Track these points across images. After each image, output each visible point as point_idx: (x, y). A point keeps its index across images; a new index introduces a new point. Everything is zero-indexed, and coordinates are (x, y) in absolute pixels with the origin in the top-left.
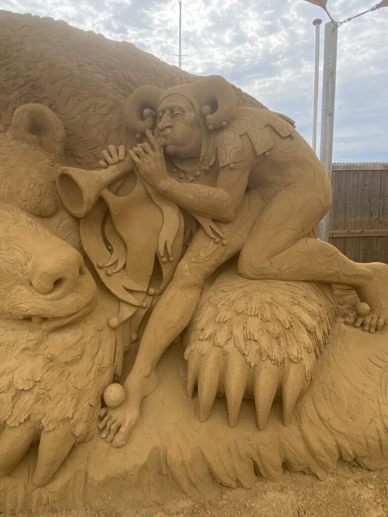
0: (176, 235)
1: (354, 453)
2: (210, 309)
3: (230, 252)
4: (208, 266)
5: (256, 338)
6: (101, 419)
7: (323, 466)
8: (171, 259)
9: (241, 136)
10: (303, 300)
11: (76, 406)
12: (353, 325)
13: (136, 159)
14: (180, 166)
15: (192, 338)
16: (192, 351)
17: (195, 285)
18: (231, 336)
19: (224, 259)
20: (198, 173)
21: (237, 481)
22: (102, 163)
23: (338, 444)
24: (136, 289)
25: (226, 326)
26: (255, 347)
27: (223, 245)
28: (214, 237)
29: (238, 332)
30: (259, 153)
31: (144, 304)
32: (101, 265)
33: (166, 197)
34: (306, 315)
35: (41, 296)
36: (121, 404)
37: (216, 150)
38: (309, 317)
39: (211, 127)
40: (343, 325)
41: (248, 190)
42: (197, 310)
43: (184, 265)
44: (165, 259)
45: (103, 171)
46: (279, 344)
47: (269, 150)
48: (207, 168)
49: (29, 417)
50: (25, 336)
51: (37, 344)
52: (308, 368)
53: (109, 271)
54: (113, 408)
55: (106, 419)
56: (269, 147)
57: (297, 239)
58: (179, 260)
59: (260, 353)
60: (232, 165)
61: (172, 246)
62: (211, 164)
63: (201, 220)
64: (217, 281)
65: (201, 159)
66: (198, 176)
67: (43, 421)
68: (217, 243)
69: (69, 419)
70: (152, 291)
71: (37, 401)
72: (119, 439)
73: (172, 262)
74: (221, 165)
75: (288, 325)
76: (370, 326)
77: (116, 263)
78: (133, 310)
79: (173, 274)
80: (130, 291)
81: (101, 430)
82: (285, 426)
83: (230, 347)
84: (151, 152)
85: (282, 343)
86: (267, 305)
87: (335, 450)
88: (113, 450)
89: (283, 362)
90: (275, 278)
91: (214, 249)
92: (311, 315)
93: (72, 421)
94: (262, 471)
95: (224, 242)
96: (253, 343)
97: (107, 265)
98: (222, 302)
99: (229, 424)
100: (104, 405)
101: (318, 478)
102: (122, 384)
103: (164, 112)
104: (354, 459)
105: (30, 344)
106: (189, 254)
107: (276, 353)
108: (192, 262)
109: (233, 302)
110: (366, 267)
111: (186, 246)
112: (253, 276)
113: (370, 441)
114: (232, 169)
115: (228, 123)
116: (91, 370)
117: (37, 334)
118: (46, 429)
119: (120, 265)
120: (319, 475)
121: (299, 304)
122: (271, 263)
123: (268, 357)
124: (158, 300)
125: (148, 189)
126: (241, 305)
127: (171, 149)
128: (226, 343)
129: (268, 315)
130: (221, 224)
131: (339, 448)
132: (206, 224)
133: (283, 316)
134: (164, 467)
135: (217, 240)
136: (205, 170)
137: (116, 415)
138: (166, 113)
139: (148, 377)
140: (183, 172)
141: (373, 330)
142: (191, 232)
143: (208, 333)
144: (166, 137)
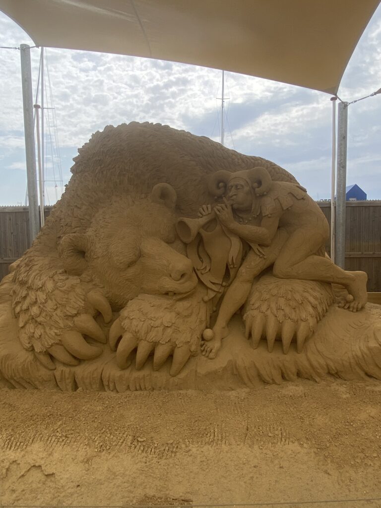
0: (238, 253)
1: (336, 368)
2: (257, 293)
3: (268, 263)
4: (256, 271)
5: (283, 308)
6: (202, 346)
7: (319, 375)
8: (235, 266)
9: (275, 200)
10: (310, 290)
11: (191, 336)
12: (343, 307)
13: (218, 213)
14: (241, 215)
15: (247, 309)
16: (248, 315)
17: (248, 281)
18: (269, 307)
19: (265, 267)
20: (250, 219)
21: (273, 380)
22: (200, 215)
23: (326, 363)
24: (216, 282)
25: (266, 302)
26: (282, 313)
27: (265, 259)
28: (259, 254)
29: (273, 306)
30: (285, 209)
31: (220, 291)
32: (198, 268)
33: (234, 232)
34: (312, 298)
35: (175, 282)
36: (211, 339)
37: (261, 207)
38: (313, 300)
39: (258, 195)
40: (337, 308)
41: (279, 227)
42: (250, 294)
43: (243, 269)
44: (232, 266)
45: (200, 219)
46: (295, 312)
47: (290, 207)
48: (256, 216)
49: (170, 340)
50: (165, 302)
51: (171, 306)
52: (311, 324)
53: (203, 272)
54: (207, 341)
55: (204, 346)
56: (290, 205)
57: (307, 256)
58: (240, 267)
59: (285, 316)
60: (269, 215)
61: (236, 259)
62: (258, 214)
63: (252, 245)
64: (261, 279)
65: (252, 211)
66: (251, 220)
67: (176, 342)
68: (261, 258)
69: (189, 342)
70: (224, 284)
71: (173, 332)
72: (212, 355)
73: (236, 268)
74: (264, 215)
75: (301, 302)
76: (353, 308)
77: (206, 267)
78: (215, 293)
79: (236, 274)
80: (214, 283)
81: (202, 351)
82: (298, 353)
83: (269, 312)
84: (226, 209)
85: (297, 311)
86: (289, 292)
87: (325, 367)
88: (209, 361)
89: (297, 321)
90: (294, 278)
91: (259, 261)
92: (314, 298)
93: (190, 344)
94: (286, 376)
95: (265, 257)
96: (281, 311)
97: (202, 268)
98: (264, 290)
99: (268, 351)
100: (203, 339)
101: (316, 382)
102: (212, 329)
103: (232, 187)
104: (336, 373)
105: (168, 306)
106: (245, 264)
107: (293, 316)
108: (248, 268)
109: (270, 290)
110: (352, 273)
111: (243, 259)
112: (282, 277)
113: (344, 363)
114: (269, 217)
115: (267, 193)
116: (196, 320)
117: (171, 301)
118: (178, 346)
119: (208, 269)
120: (317, 380)
121: (308, 292)
122: (292, 269)
123: (289, 318)
124: (228, 289)
125: (223, 228)
126: (275, 292)
127: (235, 206)
128: (266, 311)
129: (289, 297)
130: (263, 247)
131: (327, 365)
132: (255, 247)
133: (298, 297)
134: (235, 370)
135: (261, 256)
136: (254, 217)
137: (209, 345)
138: (233, 188)
139: (224, 328)
140: (242, 218)
141: (355, 310)
142: (246, 252)
143: (256, 306)
144: (233, 200)
